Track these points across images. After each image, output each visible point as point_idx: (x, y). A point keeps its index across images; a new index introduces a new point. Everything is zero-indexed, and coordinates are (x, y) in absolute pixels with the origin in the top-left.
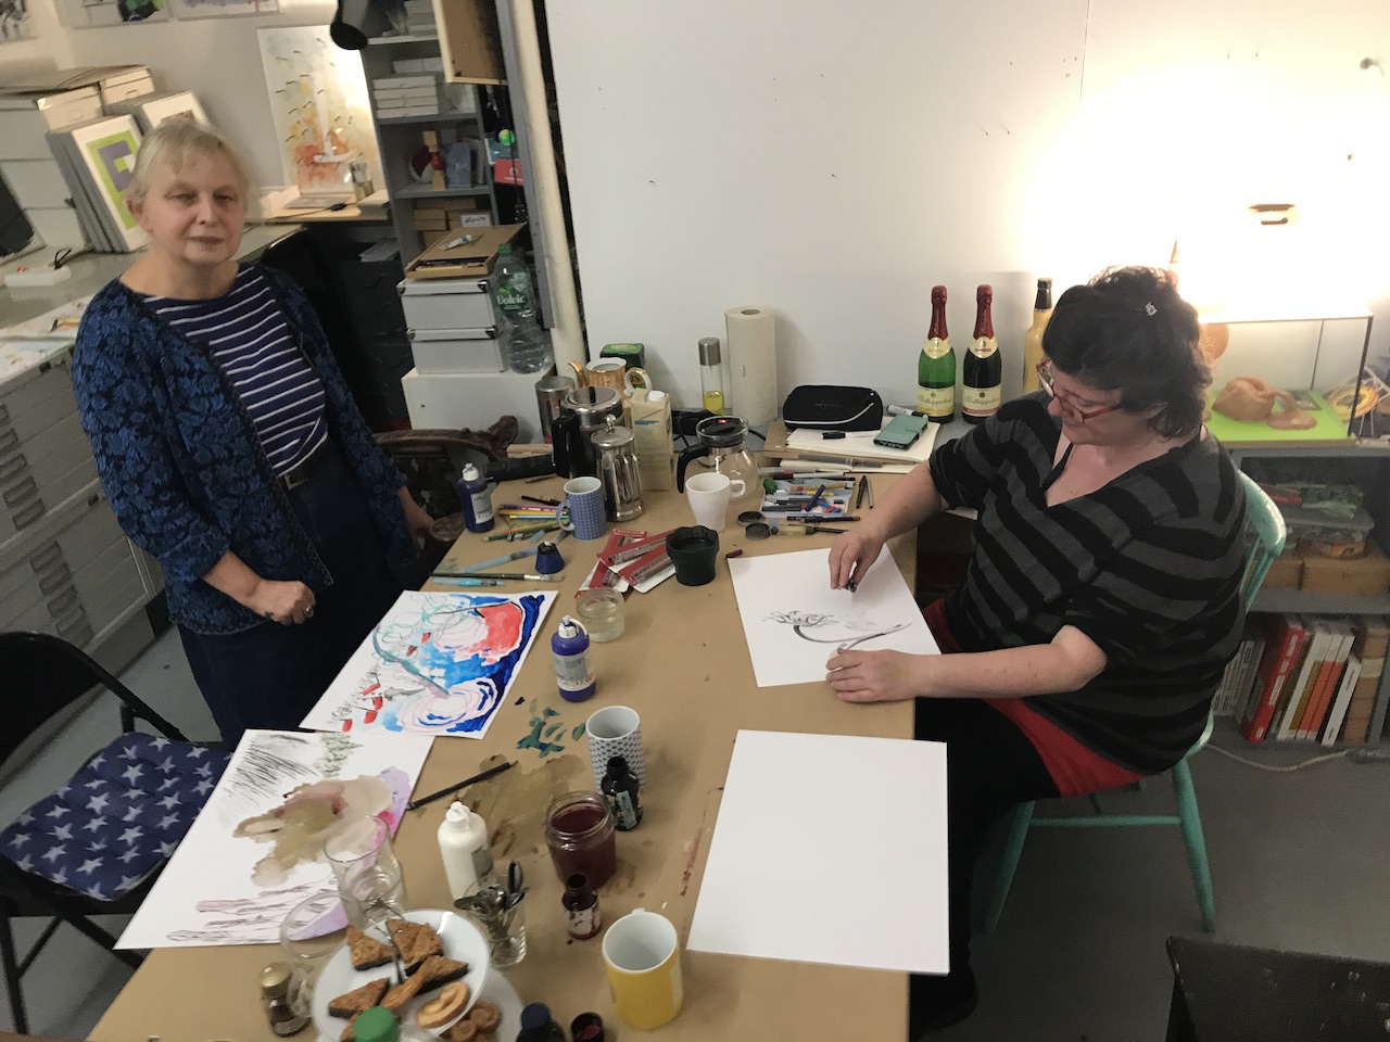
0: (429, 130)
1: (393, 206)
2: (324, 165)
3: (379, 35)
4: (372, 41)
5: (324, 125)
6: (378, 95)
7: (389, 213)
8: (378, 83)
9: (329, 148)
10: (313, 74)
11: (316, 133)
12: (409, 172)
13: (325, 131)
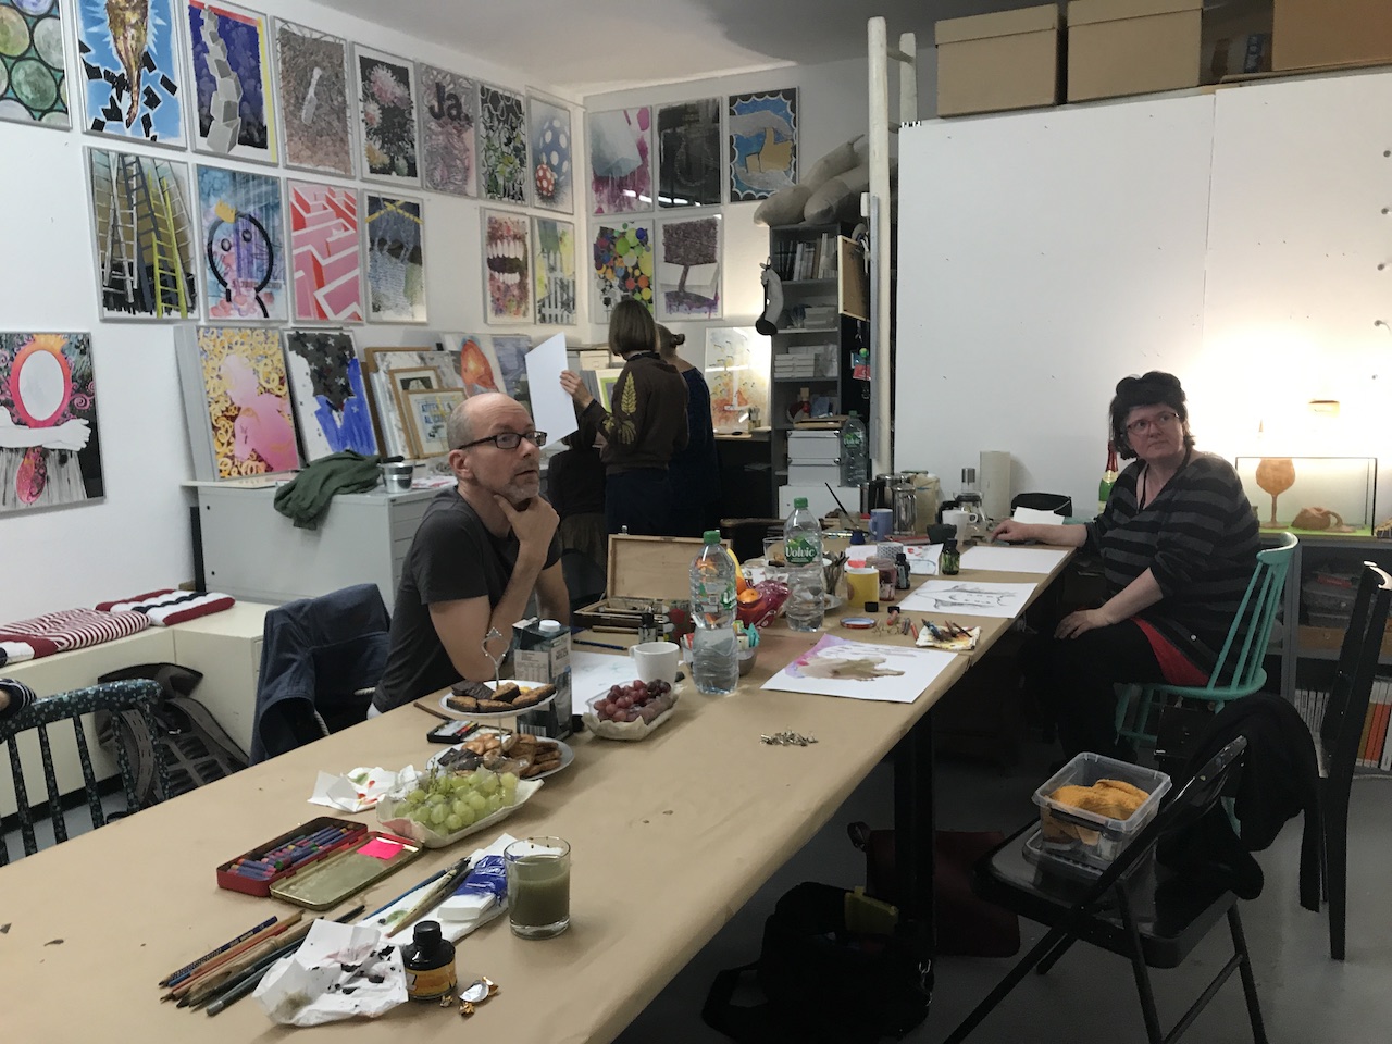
0: (805, 387)
1: (773, 434)
2: (730, 412)
3: (786, 328)
4: (780, 331)
5: (736, 387)
6: (777, 364)
7: (770, 438)
8: (778, 357)
9: (735, 401)
10: (735, 356)
11: (729, 392)
12: (786, 414)
13: (736, 390)
